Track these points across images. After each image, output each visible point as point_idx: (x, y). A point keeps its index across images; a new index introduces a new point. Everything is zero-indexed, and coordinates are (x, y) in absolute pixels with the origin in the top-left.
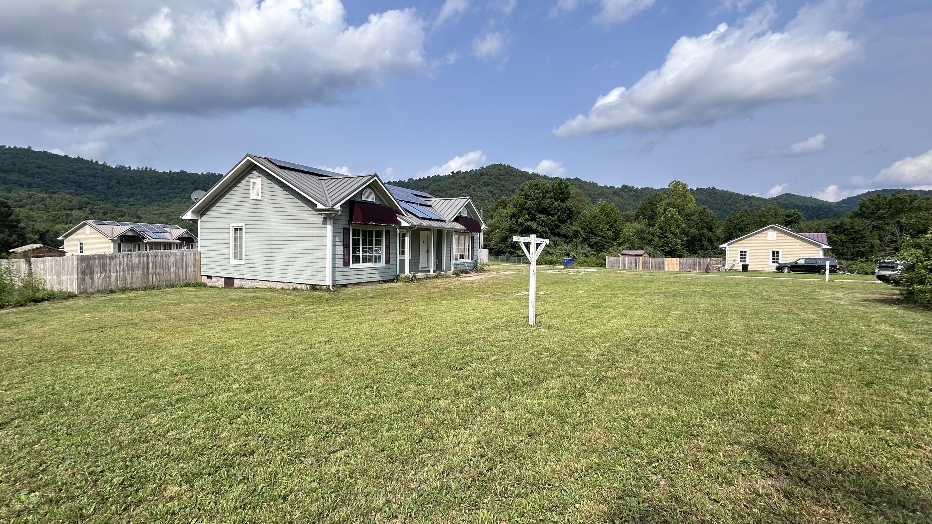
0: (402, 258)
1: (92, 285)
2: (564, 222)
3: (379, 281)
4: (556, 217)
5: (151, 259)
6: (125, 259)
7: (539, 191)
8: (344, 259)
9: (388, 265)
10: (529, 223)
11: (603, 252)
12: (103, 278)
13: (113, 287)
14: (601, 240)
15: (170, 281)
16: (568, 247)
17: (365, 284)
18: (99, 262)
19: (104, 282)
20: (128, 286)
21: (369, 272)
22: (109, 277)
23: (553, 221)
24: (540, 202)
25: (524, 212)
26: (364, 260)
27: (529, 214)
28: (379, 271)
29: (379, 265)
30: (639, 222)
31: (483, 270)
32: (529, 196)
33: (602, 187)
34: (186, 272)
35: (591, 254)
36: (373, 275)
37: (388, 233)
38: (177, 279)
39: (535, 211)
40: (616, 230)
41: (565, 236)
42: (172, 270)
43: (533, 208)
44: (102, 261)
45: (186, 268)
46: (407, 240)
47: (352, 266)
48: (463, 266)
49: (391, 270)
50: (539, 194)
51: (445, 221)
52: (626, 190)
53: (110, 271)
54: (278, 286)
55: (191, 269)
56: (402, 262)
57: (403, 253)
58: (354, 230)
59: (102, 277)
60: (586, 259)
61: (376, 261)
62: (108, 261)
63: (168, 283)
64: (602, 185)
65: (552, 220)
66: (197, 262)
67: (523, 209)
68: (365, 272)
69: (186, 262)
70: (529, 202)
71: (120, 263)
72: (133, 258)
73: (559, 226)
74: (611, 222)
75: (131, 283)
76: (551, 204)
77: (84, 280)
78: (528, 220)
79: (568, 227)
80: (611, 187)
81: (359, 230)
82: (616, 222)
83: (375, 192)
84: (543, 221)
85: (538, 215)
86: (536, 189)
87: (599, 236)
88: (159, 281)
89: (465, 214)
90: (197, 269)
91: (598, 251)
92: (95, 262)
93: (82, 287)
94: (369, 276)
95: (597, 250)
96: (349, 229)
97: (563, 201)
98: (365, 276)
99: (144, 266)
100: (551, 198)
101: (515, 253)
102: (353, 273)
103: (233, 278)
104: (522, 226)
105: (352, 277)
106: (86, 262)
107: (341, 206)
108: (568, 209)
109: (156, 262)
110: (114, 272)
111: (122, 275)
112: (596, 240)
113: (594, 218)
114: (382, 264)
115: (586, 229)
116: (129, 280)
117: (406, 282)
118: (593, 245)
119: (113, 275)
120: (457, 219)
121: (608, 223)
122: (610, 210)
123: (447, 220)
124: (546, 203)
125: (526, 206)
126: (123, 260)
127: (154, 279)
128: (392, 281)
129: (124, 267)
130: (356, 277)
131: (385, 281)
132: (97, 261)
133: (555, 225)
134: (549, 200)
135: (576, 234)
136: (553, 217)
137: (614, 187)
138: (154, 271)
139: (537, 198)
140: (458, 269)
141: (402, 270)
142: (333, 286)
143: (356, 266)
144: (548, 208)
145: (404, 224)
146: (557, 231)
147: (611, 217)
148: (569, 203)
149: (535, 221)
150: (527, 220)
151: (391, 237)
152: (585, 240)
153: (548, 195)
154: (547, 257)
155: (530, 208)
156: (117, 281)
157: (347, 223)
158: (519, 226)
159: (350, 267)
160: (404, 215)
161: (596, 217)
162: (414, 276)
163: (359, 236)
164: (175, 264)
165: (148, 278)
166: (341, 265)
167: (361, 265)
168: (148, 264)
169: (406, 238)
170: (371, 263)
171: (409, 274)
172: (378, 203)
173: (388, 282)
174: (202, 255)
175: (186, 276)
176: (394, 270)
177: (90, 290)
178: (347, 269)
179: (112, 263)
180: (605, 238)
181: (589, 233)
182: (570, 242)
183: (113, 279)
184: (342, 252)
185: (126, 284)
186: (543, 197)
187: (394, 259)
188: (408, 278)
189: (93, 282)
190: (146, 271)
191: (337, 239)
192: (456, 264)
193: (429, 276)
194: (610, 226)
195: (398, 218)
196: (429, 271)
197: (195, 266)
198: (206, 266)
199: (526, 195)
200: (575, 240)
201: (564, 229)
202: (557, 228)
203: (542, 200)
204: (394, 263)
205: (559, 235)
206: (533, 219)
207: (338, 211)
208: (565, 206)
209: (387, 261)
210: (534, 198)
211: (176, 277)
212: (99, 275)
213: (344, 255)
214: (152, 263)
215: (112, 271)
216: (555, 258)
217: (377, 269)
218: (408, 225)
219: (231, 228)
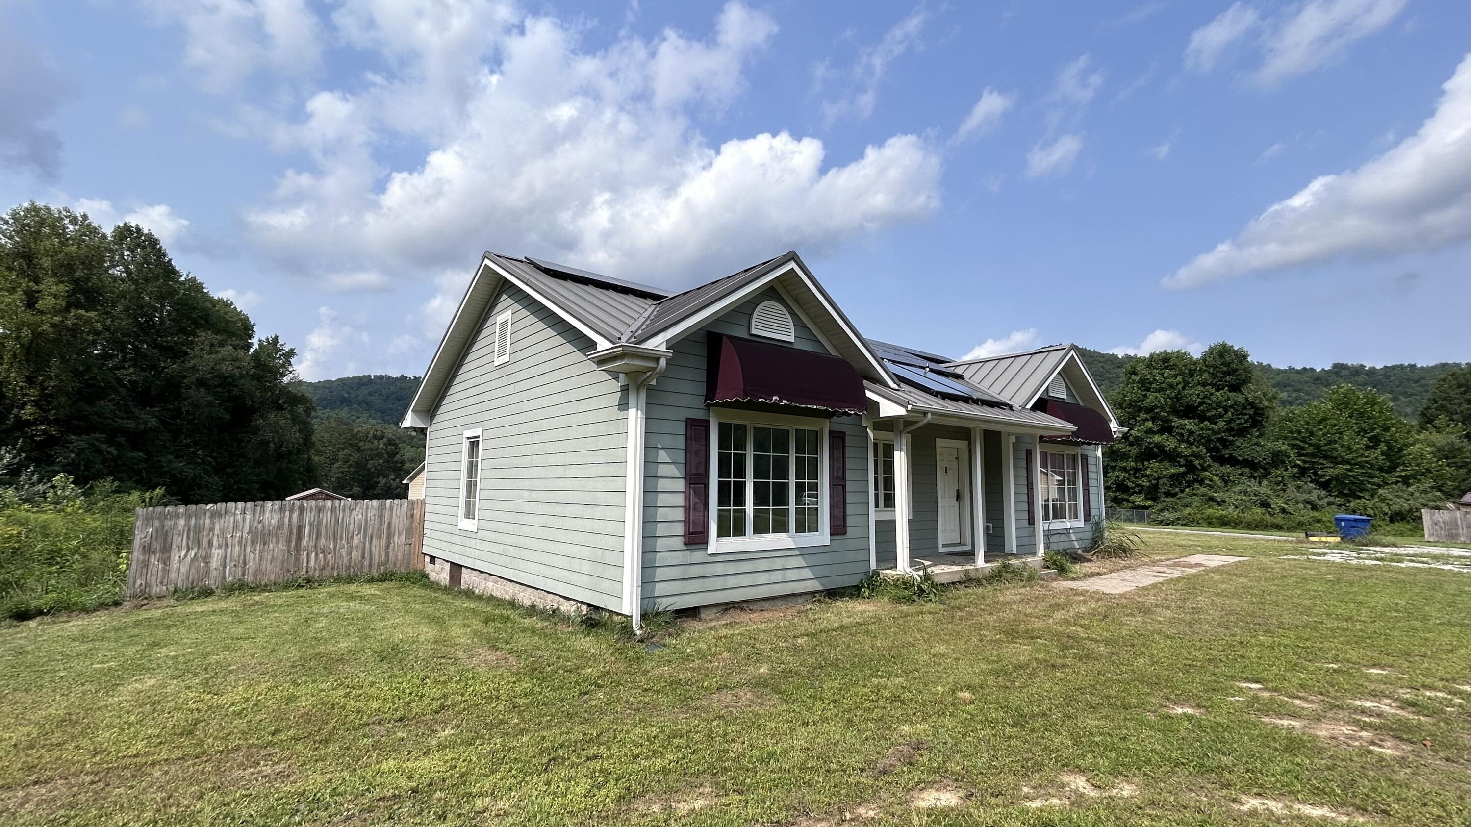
0: (885, 516)
1: (163, 577)
2: (1242, 432)
3: (813, 593)
4: (1221, 424)
5: (308, 517)
6: (248, 517)
7: (1173, 372)
8: (686, 522)
9: (840, 541)
10: (1157, 438)
11: (1360, 498)
12: (192, 560)
13: (211, 583)
14: (1349, 470)
15: (348, 568)
16: (1265, 488)
17: (766, 605)
18: (187, 524)
19: (193, 570)
20: (249, 578)
21: (778, 564)
22: (207, 559)
23: (1214, 432)
24: (1179, 393)
25: (1143, 416)
26: (760, 528)
27: (1153, 419)
28: (814, 560)
29: (809, 539)
30: (1438, 430)
31: (1124, 551)
32: (1151, 383)
33: (1285, 371)
34: (388, 547)
35: (1329, 504)
36: (792, 575)
37: (838, 439)
38: (366, 563)
39: (1168, 413)
40: (1390, 447)
41: (1252, 465)
42: (356, 540)
43: (1162, 409)
44: (193, 521)
45: (390, 536)
46: (900, 460)
47: (716, 544)
48: (1063, 537)
49: (850, 556)
50: (1176, 376)
51: (1011, 407)
52: (1344, 372)
53: (210, 544)
54: (526, 598)
55: (399, 540)
56: (887, 530)
57: (889, 501)
58: (724, 431)
59: (188, 559)
60: (1316, 514)
61: (800, 529)
62: (208, 521)
63: (344, 574)
64: (1283, 367)
65: (1212, 430)
66: (415, 524)
67: (1140, 409)
68: (763, 565)
69: (389, 524)
70: (1152, 396)
71: (236, 526)
72: (267, 514)
73: (1232, 443)
74: (1373, 430)
75: (255, 574)
76: (1205, 397)
77: (147, 566)
78: (1154, 433)
79: (1256, 444)
80: (1305, 369)
81: (741, 430)
82: (1386, 429)
83: (793, 314)
84: (1191, 433)
85: (1176, 422)
86: (1167, 368)
87: (1348, 462)
88: (324, 568)
89: (1061, 394)
90: (415, 540)
91: (1346, 495)
92: (176, 524)
93: (138, 583)
94: (777, 576)
95: (1341, 494)
96: (706, 424)
97: (1234, 388)
98: (763, 578)
99: (291, 533)
100: (1204, 385)
101: (1128, 501)
102: (719, 569)
103: (462, 566)
104: (1140, 445)
105: (718, 583)
106: (157, 523)
107: (672, 344)
108: (1252, 405)
109: (320, 523)
110: (220, 547)
111: (236, 554)
112: (1336, 471)
113: (1320, 422)
114: (822, 537)
115: (1303, 448)
116: (251, 566)
117: (899, 600)
118: (1328, 482)
119: (217, 553)
120: (1042, 405)
121: (1362, 432)
122: (1366, 403)
123: (1016, 403)
124: (1193, 395)
125: (1146, 403)
126: (244, 520)
127: (310, 562)
128: (854, 592)
129: (245, 535)
130: (731, 582)
131: (833, 594)
132: (182, 522)
133: (1222, 441)
134: (1200, 388)
135: (1278, 459)
136: (1215, 424)
137: (1312, 370)
138: (312, 544)
139: (1171, 386)
140: (1054, 547)
141: (888, 556)
142: (644, 616)
143: (732, 544)
144: (1201, 404)
145: (888, 409)
146: (1226, 453)
147: (1369, 418)
148: (1251, 392)
149: (1170, 432)
150: (1150, 432)
151: (849, 453)
152: (1303, 472)
153: (1197, 378)
154: (1211, 510)
155: (1156, 407)
156: (225, 567)
157: (699, 402)
158: (1131, 444)
159: (711, 549)
160: (887, 386)
161: (1325, 419)
162: (927, 577)
163: (741, 445)
164: (363, 529)
165: (297, 559)
166: (678, 543)
167: (750, 542)
168: (300, 528)
169: (897, 454)
170: (783, 535)
171: (908, 570)
172: (804, 346)
173: (842, 595)
174: (428, 508)
175: (387, 554)
176: (860, 556)
177: (156, 590)
178: (698, 556)
179: (217, 526)
180: (1362, 467)
181: (1313, 455)
182: (1265, 476)
183: (215, 563)
184: (680, 500)
185: (243, 575)
186: (1186, 384)
187: (860, 520)
188: (906, 584)
189: (166, 571)
190: (293, 543)
191: (663, 456)
192: (1048, 534)
193: (973, 575)
194: (1370, 439)
195: (869, 394)
196: (970, 555)
197: (409, 531)
198: (435, 535)
199: (1143, 382)
200: (1273, 471)
201: (1243, 448)
202: (1226, 447)
203: (1184, 388)
204: (858, 532)
205: (1233, 461)
206: (1166, 429)
207: (657, 360)
208: (1243, 401)
209: (838, 528)
210: (1164, 386)
211: (363, 557)
212: (183, 553)
213: (687, 510)
214: (311, 524)
215: (215, 543)
216: (1231, 512)
217: (803, 552)
218: (900, 411)
219: (465, 440)
